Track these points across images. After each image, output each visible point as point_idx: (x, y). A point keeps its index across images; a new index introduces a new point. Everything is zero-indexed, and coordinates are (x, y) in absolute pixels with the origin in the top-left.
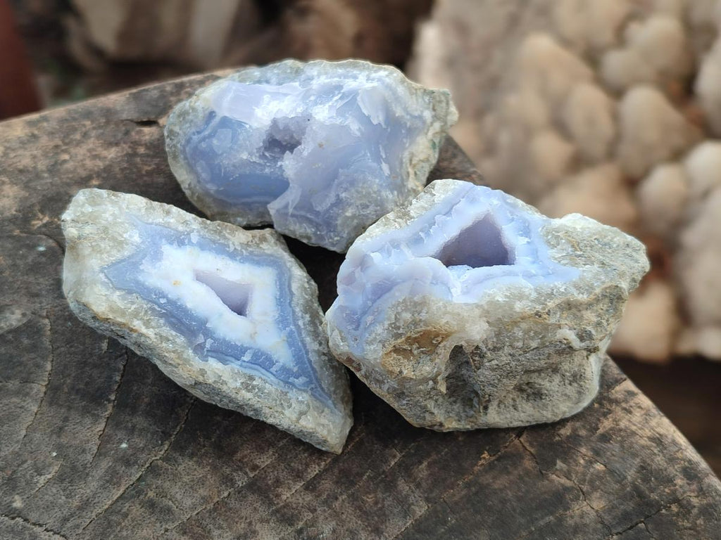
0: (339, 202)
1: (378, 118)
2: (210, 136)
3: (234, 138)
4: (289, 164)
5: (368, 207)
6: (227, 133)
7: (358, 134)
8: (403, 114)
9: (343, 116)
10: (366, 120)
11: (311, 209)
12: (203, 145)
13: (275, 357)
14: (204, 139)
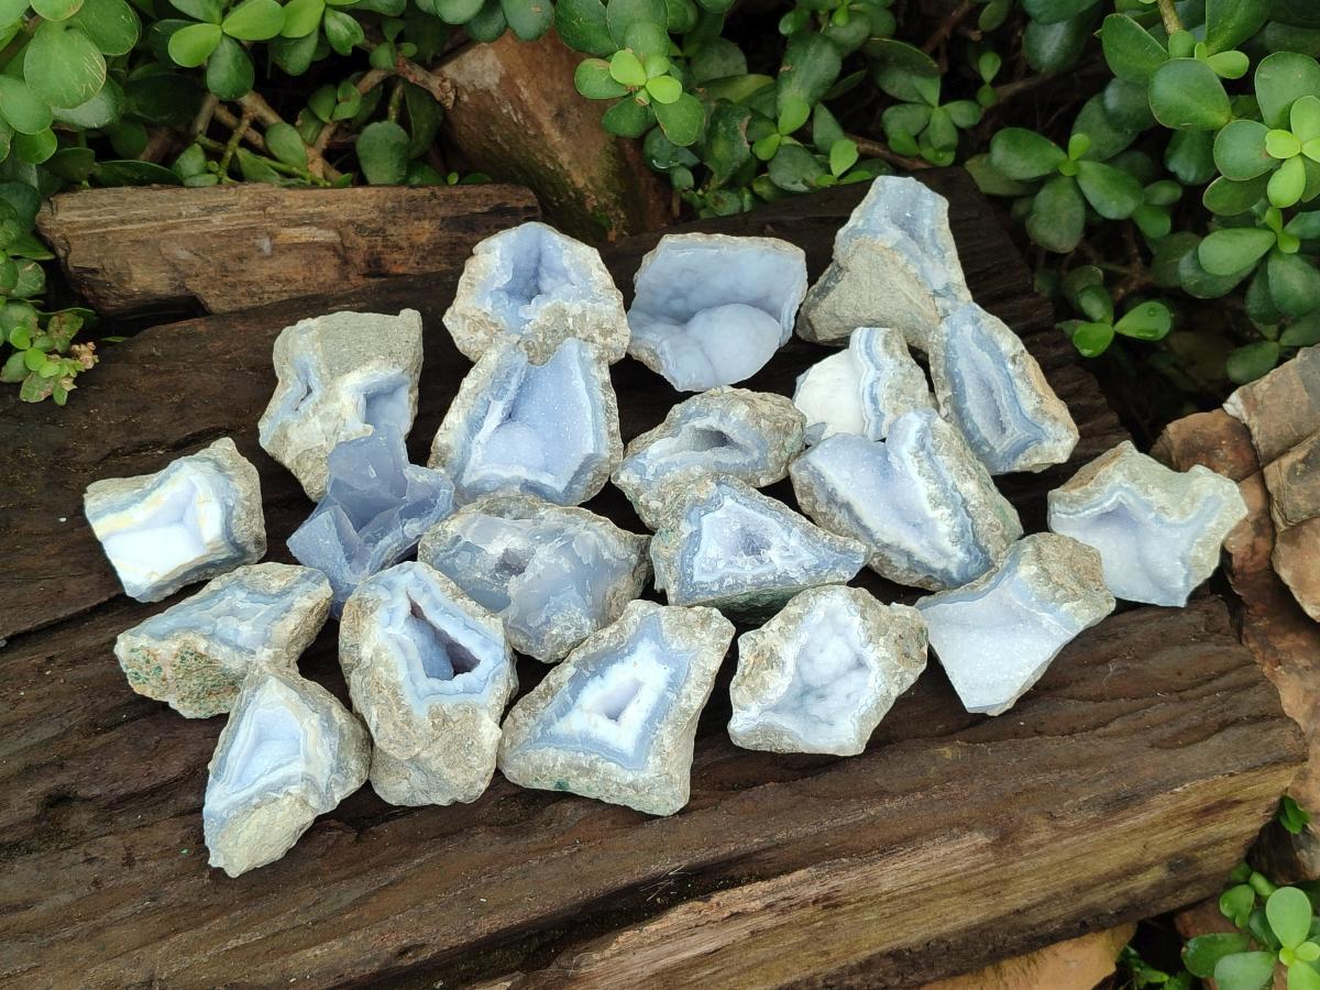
0: (548, 621)
1: (588, 559)
2: (454, 555)
3: (473, 560)
4: (513, 585)
5: (570, 629)
6: (468, 555)
7: (569, 571)
8: (611, 557)
9: (558, 556)
10: (577, 561)
11: (525, 624)
12: (448, 561)
13: (562, 720)
14: (449, 557)
